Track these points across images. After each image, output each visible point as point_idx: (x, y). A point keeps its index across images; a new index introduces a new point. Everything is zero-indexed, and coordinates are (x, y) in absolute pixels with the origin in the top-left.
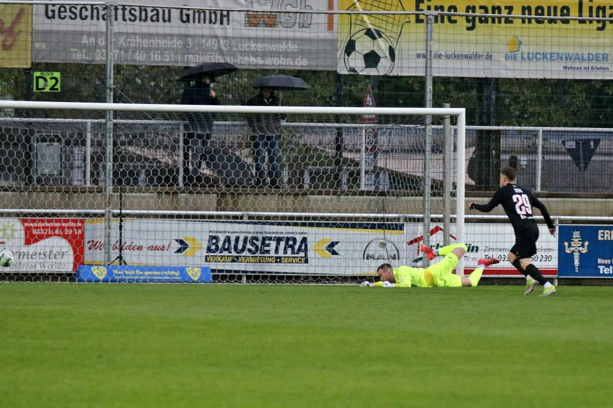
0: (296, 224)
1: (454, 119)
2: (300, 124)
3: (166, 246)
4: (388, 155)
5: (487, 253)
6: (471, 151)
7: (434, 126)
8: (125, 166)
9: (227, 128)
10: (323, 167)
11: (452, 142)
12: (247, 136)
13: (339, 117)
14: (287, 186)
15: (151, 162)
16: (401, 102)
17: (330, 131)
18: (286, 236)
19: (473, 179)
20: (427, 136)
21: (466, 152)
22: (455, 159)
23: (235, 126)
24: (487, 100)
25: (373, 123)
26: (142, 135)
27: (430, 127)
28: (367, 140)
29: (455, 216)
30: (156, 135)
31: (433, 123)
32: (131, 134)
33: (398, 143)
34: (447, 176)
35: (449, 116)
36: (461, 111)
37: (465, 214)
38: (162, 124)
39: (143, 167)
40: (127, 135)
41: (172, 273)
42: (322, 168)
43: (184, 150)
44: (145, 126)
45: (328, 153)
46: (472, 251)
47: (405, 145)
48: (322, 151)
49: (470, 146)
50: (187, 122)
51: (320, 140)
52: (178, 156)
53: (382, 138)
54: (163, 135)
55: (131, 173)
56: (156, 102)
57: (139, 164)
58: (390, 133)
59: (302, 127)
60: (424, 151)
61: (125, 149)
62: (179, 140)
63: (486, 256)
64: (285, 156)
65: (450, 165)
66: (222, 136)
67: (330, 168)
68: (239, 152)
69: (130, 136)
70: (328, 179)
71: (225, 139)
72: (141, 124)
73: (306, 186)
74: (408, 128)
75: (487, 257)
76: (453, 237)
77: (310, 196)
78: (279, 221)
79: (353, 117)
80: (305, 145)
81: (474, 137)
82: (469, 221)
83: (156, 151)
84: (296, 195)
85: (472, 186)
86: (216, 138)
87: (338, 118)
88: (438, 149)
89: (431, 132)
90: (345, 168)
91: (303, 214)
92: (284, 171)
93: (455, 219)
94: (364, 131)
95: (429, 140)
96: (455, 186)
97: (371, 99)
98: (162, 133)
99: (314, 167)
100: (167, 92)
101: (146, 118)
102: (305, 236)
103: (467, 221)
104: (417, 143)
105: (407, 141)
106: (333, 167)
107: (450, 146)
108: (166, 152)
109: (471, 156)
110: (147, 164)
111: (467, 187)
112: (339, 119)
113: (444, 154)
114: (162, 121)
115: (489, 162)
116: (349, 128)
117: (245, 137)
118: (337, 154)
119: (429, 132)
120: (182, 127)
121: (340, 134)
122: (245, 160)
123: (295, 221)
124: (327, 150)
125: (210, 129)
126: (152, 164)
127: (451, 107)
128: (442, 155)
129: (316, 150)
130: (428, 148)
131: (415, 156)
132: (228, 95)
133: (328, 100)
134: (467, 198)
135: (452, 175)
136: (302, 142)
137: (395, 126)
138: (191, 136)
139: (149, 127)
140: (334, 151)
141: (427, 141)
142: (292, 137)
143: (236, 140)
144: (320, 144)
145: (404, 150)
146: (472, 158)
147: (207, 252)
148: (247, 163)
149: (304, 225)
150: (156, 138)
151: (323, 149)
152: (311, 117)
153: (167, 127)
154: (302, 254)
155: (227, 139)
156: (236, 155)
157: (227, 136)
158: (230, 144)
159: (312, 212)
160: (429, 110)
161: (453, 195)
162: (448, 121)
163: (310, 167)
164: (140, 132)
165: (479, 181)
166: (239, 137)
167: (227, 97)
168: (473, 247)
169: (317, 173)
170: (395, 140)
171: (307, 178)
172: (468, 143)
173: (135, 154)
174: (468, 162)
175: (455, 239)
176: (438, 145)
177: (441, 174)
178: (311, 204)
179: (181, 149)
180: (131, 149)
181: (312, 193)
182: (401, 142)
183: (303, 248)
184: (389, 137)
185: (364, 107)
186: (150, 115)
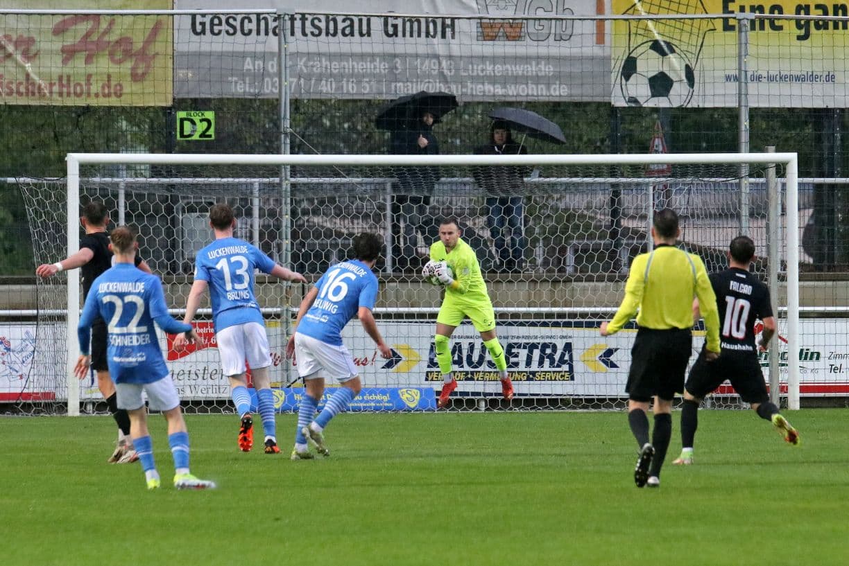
0: (556, 325)
1: (781, 169)
2: (559, 180)
3: (369, 359)
4: (687, 222)
5: (832, 362)
6: (806, 214)
7: (752, 180)
8: (309, 244)
9: (454, 188)
10: (594, 242)
11: (780, 202)
12: (483, 198)
13: (615, 169)
14: (541, 270)
15: (345, 239)
16: (704, 145)
17: (601, 190)
18: (542, 341)
19: (810, 255)
20: (743, 195)
21: (800, 216)
22: (783, 227)
23: (465, 184)
24: (829, 142)
25: (664, 177)
26: (332, 200)
27: (747, 182)
28: (656, 203)
29: (785, 309)
30: (352, 199)
31: (751, 176)
32: (317, 199)
33: (700, 205)
34: (773, 251)
35: (774, 165)
36: (792, 157)
37: (800, 305)
38: (361, 184)
39: (335, 245)
40: (311, 201)
41: (378, 397)
42: (591, 243)
43: (393, 221)
44: (337, 187)
45: (600, 221)
46: (811, 359)
47: (711, 207)
48: (591, 218)
49: (805, 208)
50: (396, 180)
51: (588, 203)
52: (385, 228)
53: (678, 197)
54: (362, 199)
55: (318, 256)
56: (352, 152)
57: (329, 241)
58: (689, 190)
59: (561, 184)
60: (738, 216)
61: (308, 221)
62: (385, 205)
63: (832, 365)
64: (538, 226)
65: (776, 234)
66: (446, 198)
67: (602, 242)
68: (472, 223)
69: (316, 201)
70: (601, 259)
71: (451, 203)
72: (331, 184)
73: (569, 270)
74: (715, 183)
75: (833, 367)
76: (784, 340)
77: (575, 283)
78: (531, 320)
79: (636, 169)
80: (566, 210)
81: (811, 195)
82: (807, 316)
83: (353, 223)
84: (556, 282)
85: (808, 265)
86: (438, 201)
87: (613, 170)
88: (759, 212)
89: (748, 189)
90: (624, 241)
91: (567, 310)
92: (537, 248)
93: (786, 313)
94: (651, 188)
95: (745, 199)
96: (784, 265)
97: (660, 143)
98: (360, 196)
99: (581, 242)
100: (367, 137)
101: (337, 175)
102: (569, 341)
103: (803, 315)
104: (727, 204)
105: (714, 201)
106: (607, 241)
107: (776, 207)
108: (367, 223)
109: (806, 222)
110: (339, 241)
111: (802, 265)
112: (614, 172)
113: (768, 220)
114: (359, 180)
115: (833, 230)
116: (630, 184)
117: (480, 199)
118: (612, 221)
119: (745, 189)
120: (389, 187)
121: (616, 194)
122: (481, 233)
123: (556, 320)
124: (598, 216)
125: (431, 190)
126: (347, 242)
127: (777, 151)
128: (764, 222)
129: (582, 216)
130: (745, 211)
131: (725, 223)
132: (453, 140)
133: (598, 144)
134: (802, 283)
135: (780, 249)
136: (562, 205)
137: (696, 181)
138: (401, 199)
139: (342, 188)
140: (609, 218)
141: (743, 202)
142: (547, 200)
143: (467, 204)
144: (588, 208)
145: (710, 215)
146: (808, 225)
147: (429, 366)
148: (482, 237)
149: (567, 325)
150: (353, 203)
151: (593, 215)
152: (573, 170)
153: (368, 187)
154: (565, 367)
155: (454, 203)
156: (467, 226)
157: (454, 199)
158: (459, 211)
159: (580, 306)
160: (744, 156)
161: (782, 278)
162: (772, 172)
163: (575, 242)
164: (329, 195)
165: (819, 258)
166: (471, 200)
167: (452, 142)
168: (812, 353)
169: (585, 250)
170: (697, 200)
171: (570, 258)
172: (801, 203)
173: (323, 227)
174: (802, 230)
175: (787, 342)
176: (759, 207)
177: (764, 249)
178: (578, 295)
179: (389, 219)
180: (316, 220)
181: (579, 280)
182: (704, 203)
183: (567, 358)
184: (687, 196)
185: (651, 153)
186: (343, 171)
